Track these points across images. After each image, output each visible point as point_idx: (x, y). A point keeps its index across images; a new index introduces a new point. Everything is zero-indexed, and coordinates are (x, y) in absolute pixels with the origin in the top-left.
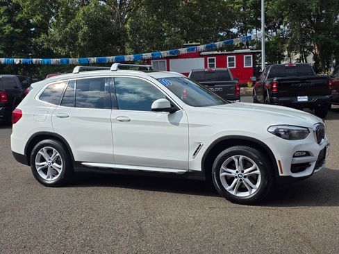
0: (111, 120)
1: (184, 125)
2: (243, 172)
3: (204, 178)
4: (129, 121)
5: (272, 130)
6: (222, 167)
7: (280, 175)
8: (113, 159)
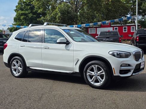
0: (41, 48)
1: (72, 50)
2: (97, 73)
3: (80, 76)
4: (49, 48)
5: (111, 53)
6: (88, 71)
7: (114, 75)
8: (42, 65)
